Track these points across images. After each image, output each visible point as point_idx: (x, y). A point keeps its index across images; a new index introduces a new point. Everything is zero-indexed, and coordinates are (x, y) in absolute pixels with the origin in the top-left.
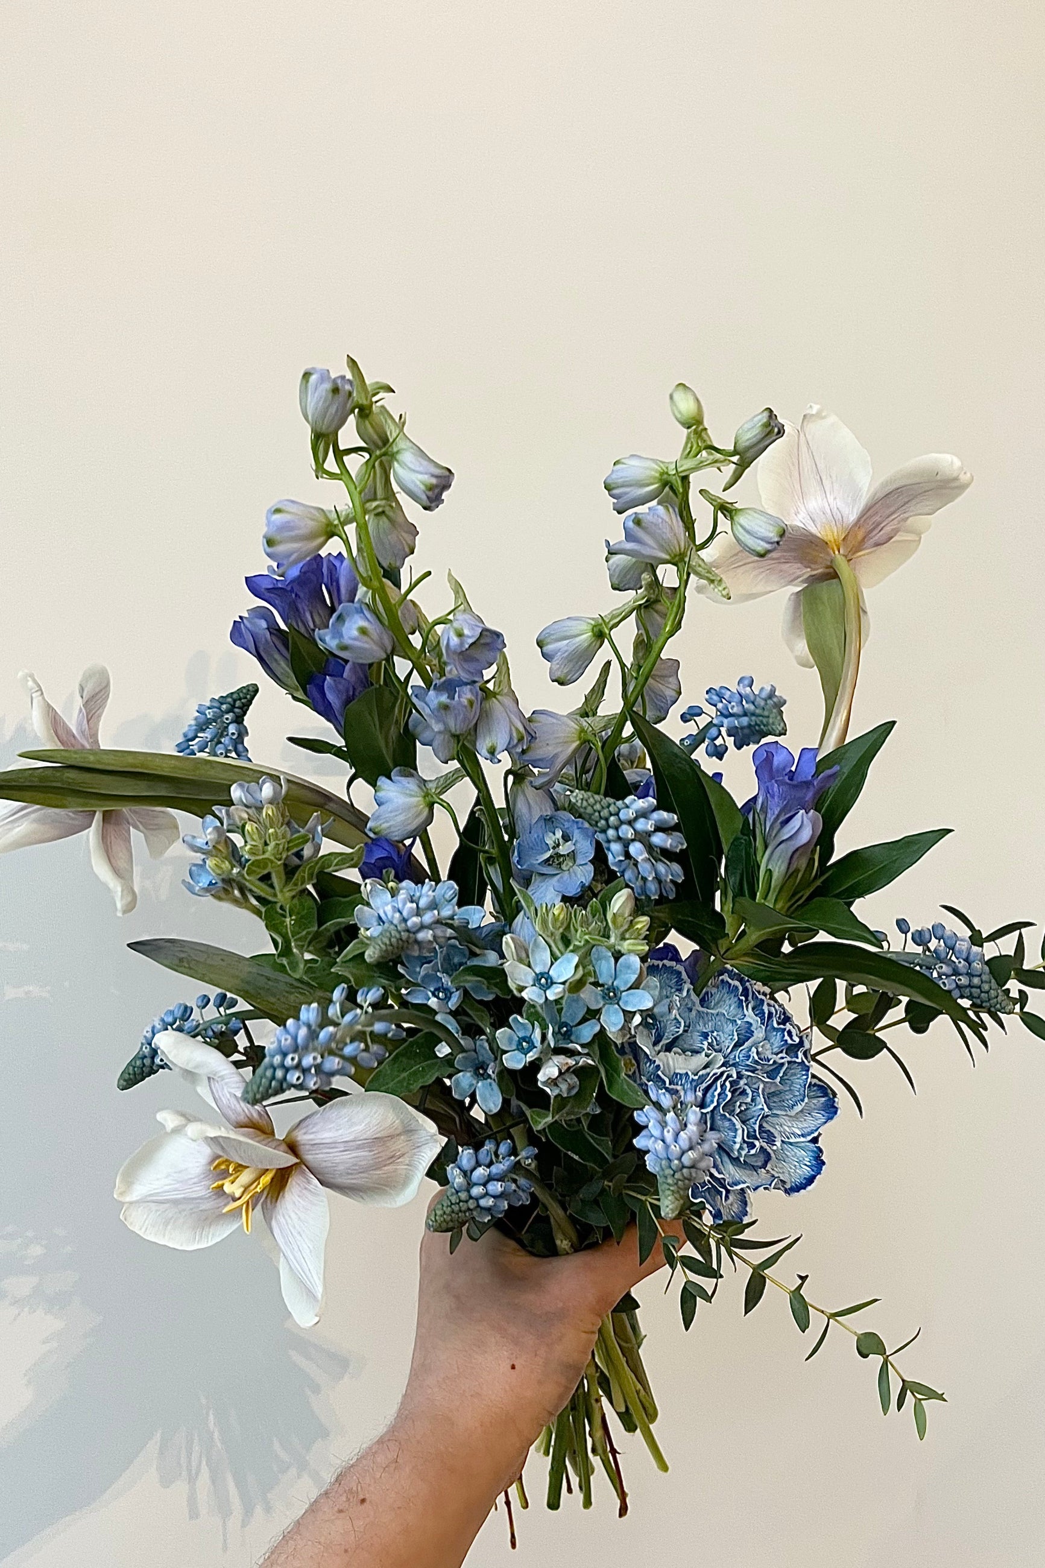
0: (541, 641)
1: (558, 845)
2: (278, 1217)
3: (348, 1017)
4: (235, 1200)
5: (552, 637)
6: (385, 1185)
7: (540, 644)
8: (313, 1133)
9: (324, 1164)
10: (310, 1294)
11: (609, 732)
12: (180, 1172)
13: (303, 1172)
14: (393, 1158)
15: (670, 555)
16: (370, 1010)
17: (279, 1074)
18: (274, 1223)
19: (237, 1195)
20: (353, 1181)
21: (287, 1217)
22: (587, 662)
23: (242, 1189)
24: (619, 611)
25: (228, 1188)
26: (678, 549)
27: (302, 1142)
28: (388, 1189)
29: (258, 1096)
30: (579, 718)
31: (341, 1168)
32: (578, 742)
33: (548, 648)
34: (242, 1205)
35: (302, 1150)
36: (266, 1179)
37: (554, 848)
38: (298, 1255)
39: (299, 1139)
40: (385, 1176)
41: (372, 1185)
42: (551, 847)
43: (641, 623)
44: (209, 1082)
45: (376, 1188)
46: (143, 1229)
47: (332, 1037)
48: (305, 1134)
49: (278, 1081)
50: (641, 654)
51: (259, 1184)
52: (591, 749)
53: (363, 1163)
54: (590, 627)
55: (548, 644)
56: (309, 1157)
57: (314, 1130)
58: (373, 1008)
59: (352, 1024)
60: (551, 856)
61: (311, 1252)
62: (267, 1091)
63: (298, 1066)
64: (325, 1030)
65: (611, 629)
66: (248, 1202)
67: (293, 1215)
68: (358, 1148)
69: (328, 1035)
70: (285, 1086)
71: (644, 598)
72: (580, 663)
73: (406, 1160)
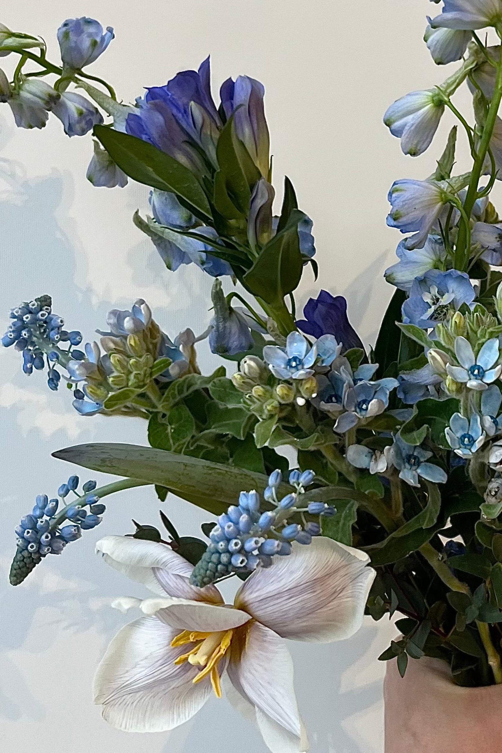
0: (388, 120)
1: (438, 300)
2: (245, 675)
3: (285, 501)
4: (201, 668)
5: (397, 115)
6: (334, 621)
7: (388, 123)
8: (259, 590)
9: (275, 616)
10: (293, 737)
11: (467, 188)
12: (146, 658)
13: (257, 627)
14: (335, 594)
15: (489, 18)
16: (303, 491)
17: (224, 558)
18: (243, 681)
19: (202, 663)
20: (305, 624)
21: (254, 672)
22: (433, 131)
23: (205, 657)
24: (453, 79)
25: (192, 660)
26: (494, 11)
27: (251, 601)
28: (337, 623)
29: (206, 580)
30: (436, 182)
31: (291, 614)
32: (440, 204)
33: (396, 125)
34: (210, 671)
35: (253, 608)
36: (226, 643)
37: (434, 304)
38: (271, 702)
39: (246, 599)
40: (331, 611)
41: (321, 623)
42: (431, 304)
43: (474, 86)
44: (155, 573)
45: (327, 625)
46: (123, 725)
47: (272, 521)
48: (251, 593)
49: (224, 565)
50: (481, 114)
51: (220, 648)
52: (452, 207)
53: (309, 605)
54: (430, 99)
55: (394, 122)
56: (259, 613)
57: (259, 587)
58: (305, 490)
59: (287, 507)
60: (436, 311)
61: (283, 697)
62: (214, 574)
63: (242, 551)
64: (264, 515)
65: (448, 96)
66: (213, 668)
67: (259, 669)
68: (301, 592)
69: (268, 518)
70: (230, 568)
71: (472, 63)
72: (426, 133)
73: (348, 592)
